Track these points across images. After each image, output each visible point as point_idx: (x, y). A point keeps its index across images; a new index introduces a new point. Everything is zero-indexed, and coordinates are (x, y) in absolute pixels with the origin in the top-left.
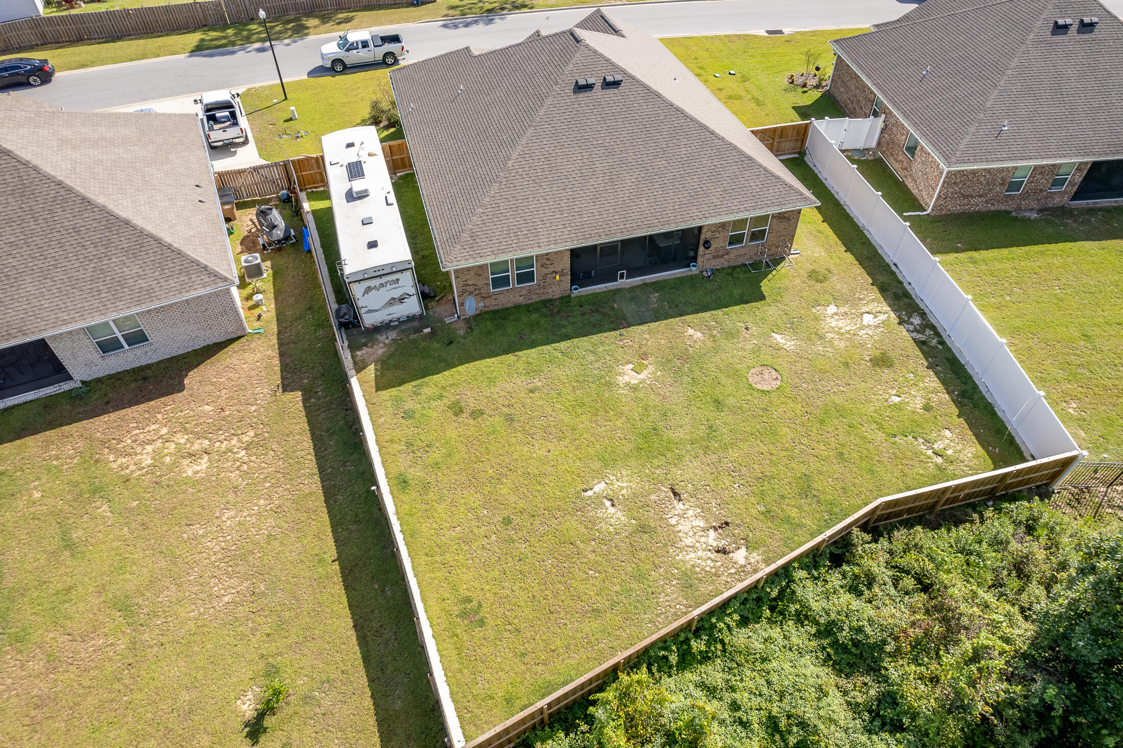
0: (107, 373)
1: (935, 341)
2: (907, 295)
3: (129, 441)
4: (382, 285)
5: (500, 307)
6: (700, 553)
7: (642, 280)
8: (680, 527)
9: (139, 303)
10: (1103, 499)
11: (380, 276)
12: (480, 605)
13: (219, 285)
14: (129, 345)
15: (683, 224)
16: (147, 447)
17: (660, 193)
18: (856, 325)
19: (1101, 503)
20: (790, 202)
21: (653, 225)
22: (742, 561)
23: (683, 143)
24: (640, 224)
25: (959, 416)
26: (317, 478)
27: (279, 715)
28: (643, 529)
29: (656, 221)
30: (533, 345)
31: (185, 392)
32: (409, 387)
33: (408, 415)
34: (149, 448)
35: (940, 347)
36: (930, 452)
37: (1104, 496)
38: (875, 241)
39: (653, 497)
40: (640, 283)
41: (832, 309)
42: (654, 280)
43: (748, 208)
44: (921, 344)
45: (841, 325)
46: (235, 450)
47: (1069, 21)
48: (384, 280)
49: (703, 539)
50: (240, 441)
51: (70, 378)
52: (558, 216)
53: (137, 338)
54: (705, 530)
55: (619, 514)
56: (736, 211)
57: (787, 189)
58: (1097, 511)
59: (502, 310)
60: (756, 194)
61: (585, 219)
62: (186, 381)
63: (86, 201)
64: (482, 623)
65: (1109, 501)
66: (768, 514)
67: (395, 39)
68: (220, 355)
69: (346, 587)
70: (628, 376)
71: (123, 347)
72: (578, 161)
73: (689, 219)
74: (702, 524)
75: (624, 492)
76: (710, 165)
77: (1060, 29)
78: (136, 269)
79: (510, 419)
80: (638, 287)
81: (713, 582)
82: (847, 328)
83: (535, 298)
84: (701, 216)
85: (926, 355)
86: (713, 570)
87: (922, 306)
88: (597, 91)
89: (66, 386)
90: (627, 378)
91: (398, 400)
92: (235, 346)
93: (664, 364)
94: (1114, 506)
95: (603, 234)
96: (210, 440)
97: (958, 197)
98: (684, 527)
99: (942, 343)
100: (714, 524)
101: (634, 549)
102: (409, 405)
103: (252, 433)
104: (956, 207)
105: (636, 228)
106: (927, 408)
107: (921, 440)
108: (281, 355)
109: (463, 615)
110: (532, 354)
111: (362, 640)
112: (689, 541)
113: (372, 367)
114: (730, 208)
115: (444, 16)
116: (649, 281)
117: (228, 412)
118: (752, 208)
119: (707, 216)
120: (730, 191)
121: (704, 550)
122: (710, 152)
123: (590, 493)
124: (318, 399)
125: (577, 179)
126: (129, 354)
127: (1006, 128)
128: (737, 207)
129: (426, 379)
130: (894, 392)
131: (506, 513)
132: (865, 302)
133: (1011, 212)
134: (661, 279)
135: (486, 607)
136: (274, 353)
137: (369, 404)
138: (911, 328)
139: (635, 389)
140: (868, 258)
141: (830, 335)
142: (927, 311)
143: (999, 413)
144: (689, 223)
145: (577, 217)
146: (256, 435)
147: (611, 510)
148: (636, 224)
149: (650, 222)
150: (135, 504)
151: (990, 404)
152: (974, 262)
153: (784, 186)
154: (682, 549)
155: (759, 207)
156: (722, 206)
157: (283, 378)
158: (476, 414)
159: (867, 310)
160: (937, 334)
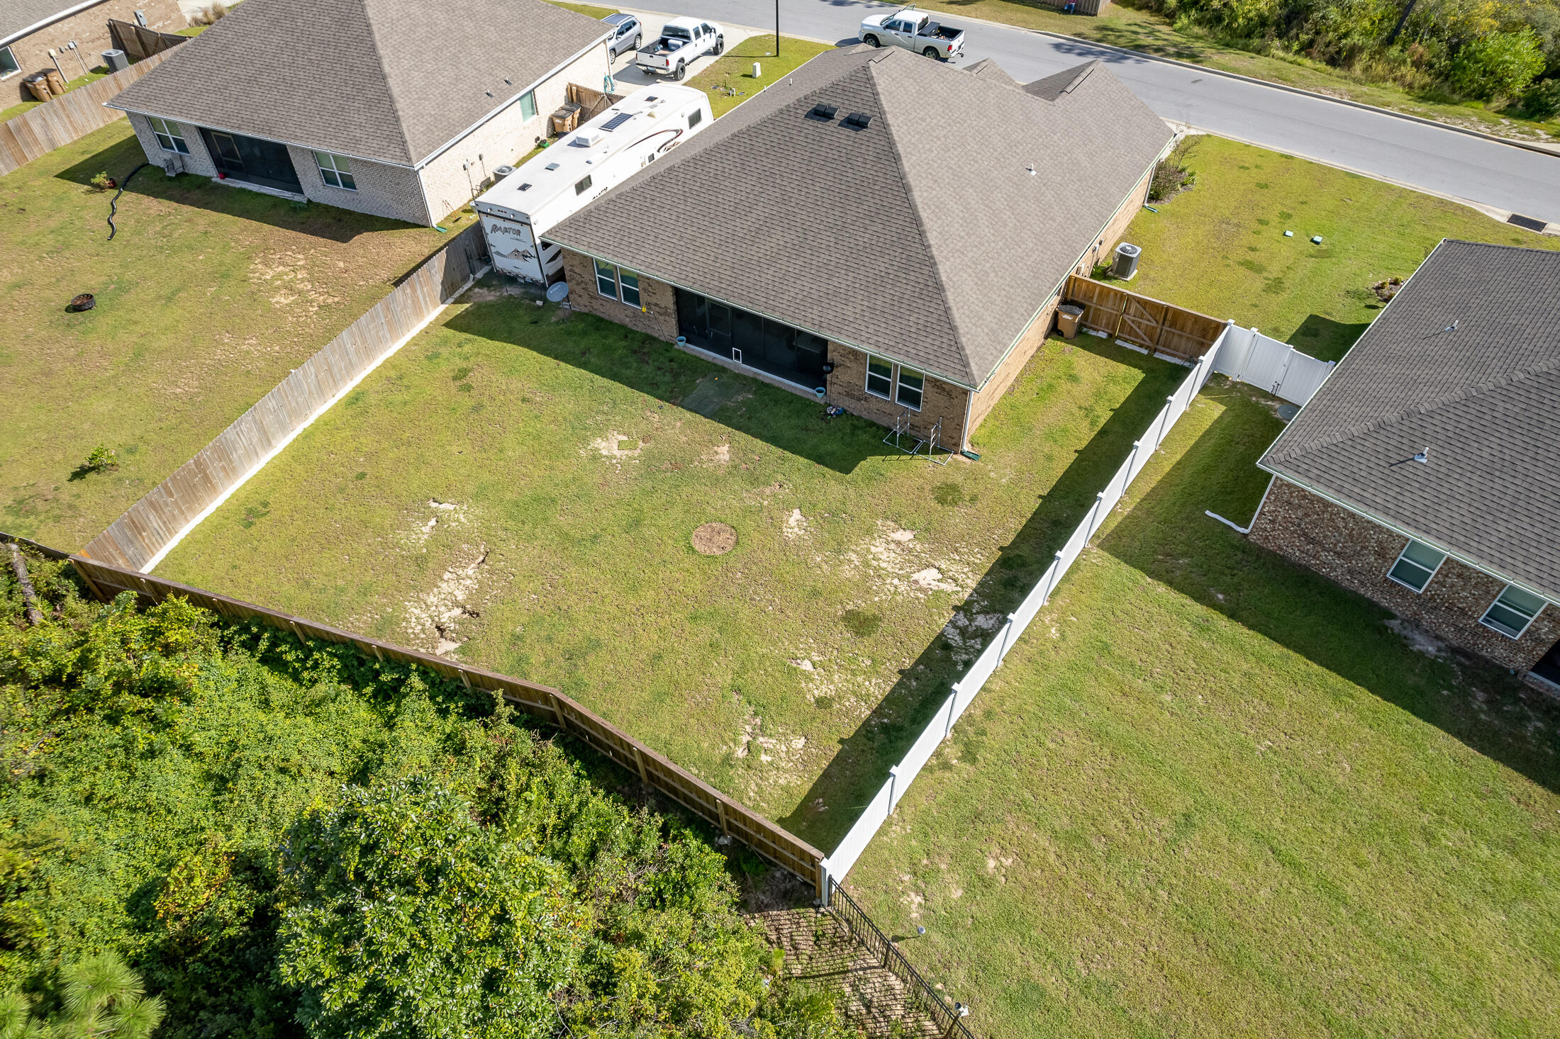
0: (326, 203)
4: (506, 230)
5: (607, 318)
6: (423, 615)
7: (755, 373)
8: (443, 585)
9: (346, 147)
10: (856, 970)
11: (505, 219)
12: (265, 514)
13: (403, 162)
14: (344, 186)
15: (789, 319)
17: (797, 271)
18: (901, 569)
19: (848, 971)
20: (942, 366)
21: (756, 302)
23: (875, 229)
24: (744, 293)
25: (841, 741)
27: (99, 477)
28: (421, 561)
29: (764, 300)
31: (345, 245)
35: (956, 666)
36: (744, 738)
37: (862, 969)
39: (466, 547)
40: (751, 375)
41: (904, 535)
42: (767, 381)
43: (880, 344)
44: (940, 645)
45: (883, 557)
46: (314, 304)
48: (508, 224)
49: (442, 609)
51: (301, 192)
52: (674, 241)
53: (349, 183)
54: (456, 604)
55: (426, 537)
56: (863, 338)
57: (954, 349)
58: (833, 974)
59: (607, 321)
60: (907, 333)
61: (696, 258)
62: (356, 237)
63: (373, 47)
64: (249, 525)
65: (860, 980)
67: (952, 33)
68: (397, 233)
70: (608, 445)
71: (338, 185)
72: (743, 194)
73: (800, 317)
74: (461, 598)
75: (455, 524)
76: (883, 269)
80: (745, 378)
82: (883, 565)
83: (640, 328)
84: (816, 322)
85: (925, 658)
86: (412, 636)
88: (833, 124)
89: (298, 198)
90: (603, 445)
91: (443, 343)
92: (413, 231)
93: (650, 458)
94: (858, 990)
95: (699, 283)
97: (1295, 532)
98: (447, 587)
100: (468, 606)
104: (1295, 550)
105: (736, 295)
106: (823, 703)
107: (758, 720)
109: (250, 510)
114: (858, 332)
115: (1075, 35)
116: (761, 378)
118: (886, 347)
119: (824, 325)
120: (877, 312)
121: (430, 616)
122: (897, 254)
123: (434, 505)
125: (726, 211)
126: (341, 193)
127: (1424, 461)
128: (868, 336)
130: (816, 659)
131: (369, 470)
132: (958, 558)
133: (1394, 617)
134: (776, 385)
135: (266, 518)
138: (962, 623)
139: (595, 458)
141: (853, 556)
144: (797, 322)
145: (691, 251)
147: (426, 529)
148: (740, 291)
149: (757, 297)
153: (953, 343)
154: (417, 600)
155: (896, 350)
156: (853, 325)
159: (943, 567)
160: (978, 651)
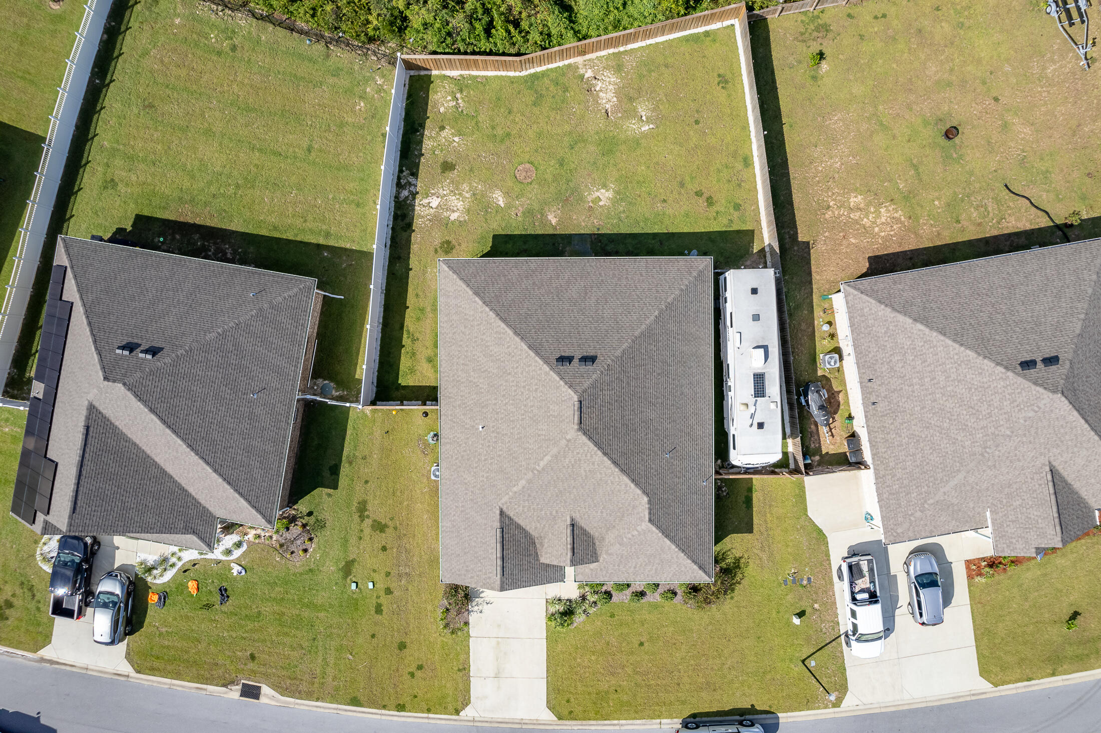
1: (404, 174)
2: (396, 217)
3: (895, 227)
6: (608, 80)
8: (612, 95)
12: (718, 84)
16: (884, 221)
18: (446, 200)
22: (590, 71)
25: (428, 118)
26: (791, 177)
28: (631, 99)
30: (655, 235)
31: (867, 256)
32: (735, 227)
33: (737, 207)
34: (883, 220)
35: (404, 168)
36: (460, 101)
38: (383, 274)
39: (620, 115)
41: (454, 216)
44: (415, 174)
45: (456, 201)
46: (835, 206)
47: (142, 355)
49: (604, 86)
50: (833, 212)
54: (600, 91)
55: (640, 110)
62: (867, 265)
64: (719, 76)
66: (566, 90)
69: (779, 109)
70: (605, 196)
74: (601, 94)
75: (634, 122)
77: (154, 351)
78: (905, 294)
79: (682, 185)
81: (607, 65)
82: (454, 197)
85: (417, 165)
87: (393, 204)
88: (578, 355)
90: (607, 194)
91: (742, 219)
93: (581, 199)
96: (850, 217)
98: (610, 95)
99: (401, 171)
100: (595, 92)
101: (639, 90)
102: (736, 214)
103: (827, 216)
106: (442, 128)
107: (460, 110)
108: (810, 274)
109: (727, 82)
110: (657, 229)
111: (774, 81)
112: (611, 87)
113: (755, 251)
117: (841, 234)
121: (605, 81)
123: (651, 126)
124: (789, 232)
129: (724, 229)
130: (454, 144)
131: (696, 127)
132: (428, 217)
135: (716, 82)
136: (815, 277)
137: (759, 222)
138: (412, 188)
139: (605, 186)
140: (399, 258)
141: (467, 195)
142: (393, 198)
143: (404, 114)
146: (824, 214)
147: (643, 114)
150: (886, 184)
151: (404, 122)
152: (328, 235)
154: (616, 84)
157: (809, 254)
158: (699, 194)
159: (431, 210)
160: (399, 178)
